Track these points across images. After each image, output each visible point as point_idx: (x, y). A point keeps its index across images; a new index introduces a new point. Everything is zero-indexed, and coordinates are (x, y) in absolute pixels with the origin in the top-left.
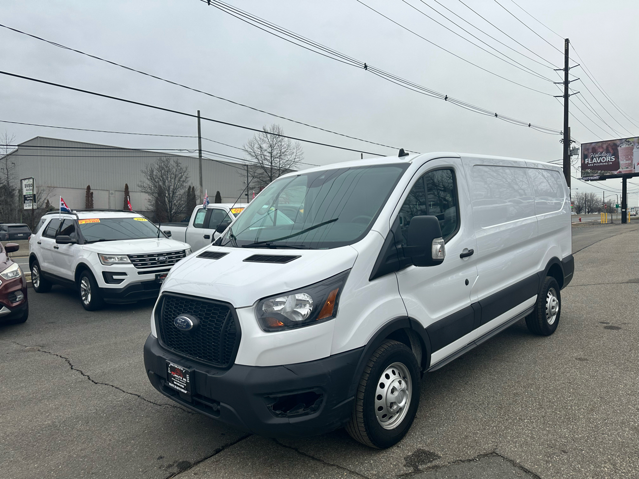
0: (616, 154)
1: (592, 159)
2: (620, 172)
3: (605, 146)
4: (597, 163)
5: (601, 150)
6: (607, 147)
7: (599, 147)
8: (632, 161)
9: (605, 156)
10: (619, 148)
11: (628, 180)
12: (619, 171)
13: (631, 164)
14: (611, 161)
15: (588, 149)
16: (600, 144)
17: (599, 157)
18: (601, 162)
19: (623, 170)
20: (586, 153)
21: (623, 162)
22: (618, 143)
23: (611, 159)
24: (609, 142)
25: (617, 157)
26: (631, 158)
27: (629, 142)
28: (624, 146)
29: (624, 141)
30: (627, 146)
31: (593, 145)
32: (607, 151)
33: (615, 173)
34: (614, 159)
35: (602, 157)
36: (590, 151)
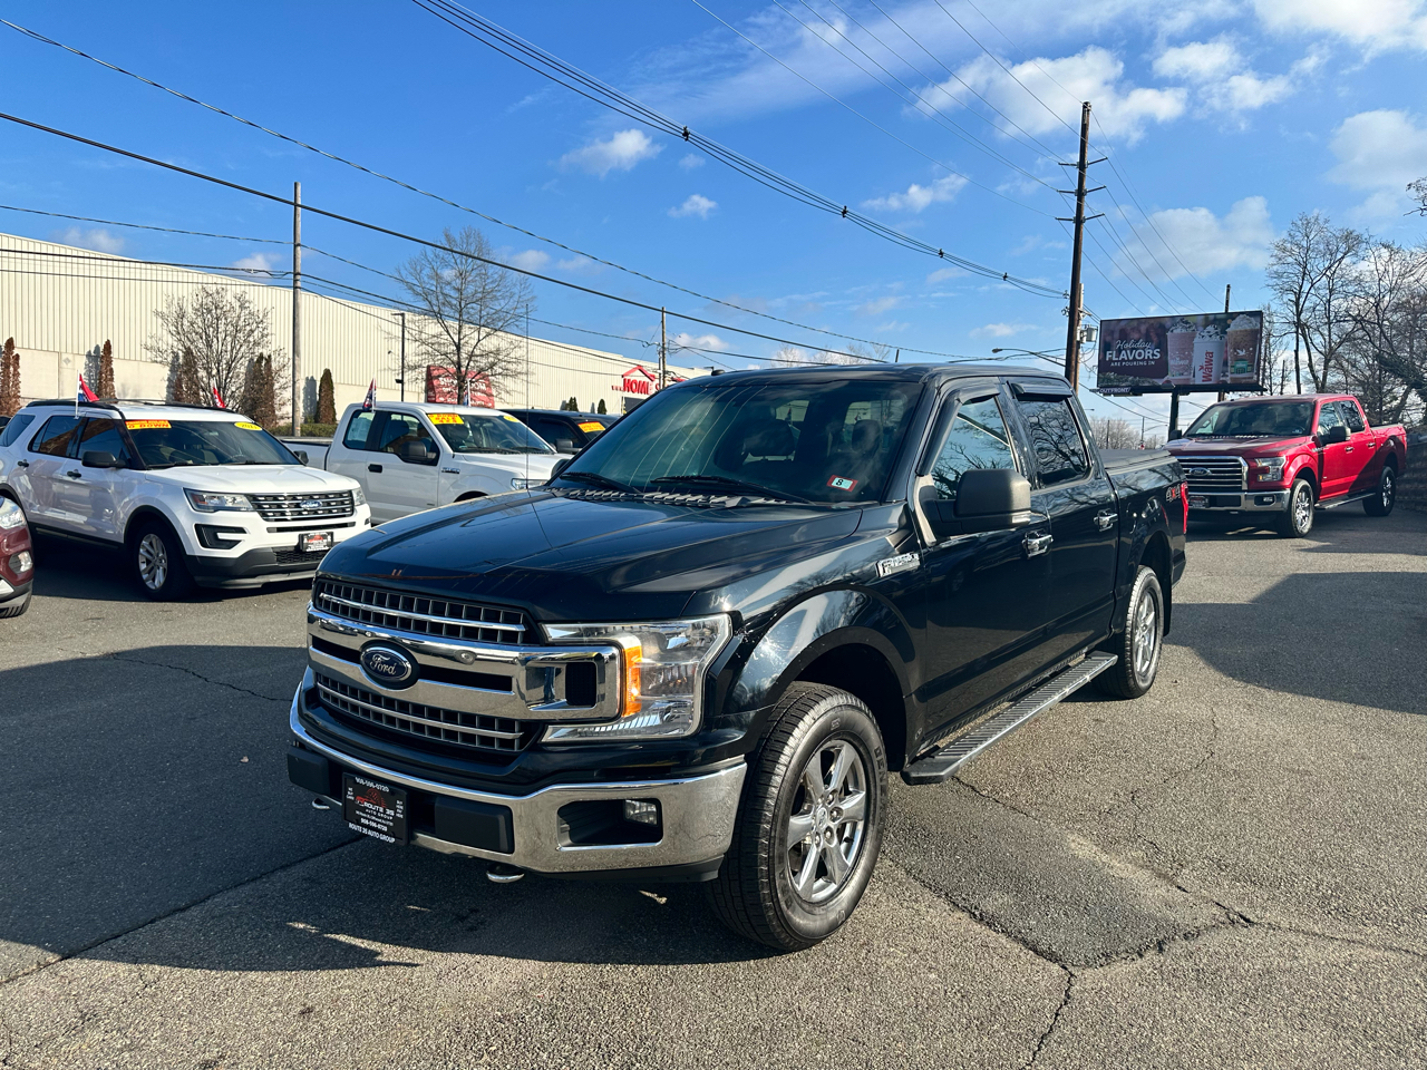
0: (1162, 346)
1: (1119, 351)
2: (1168, 382)
3: (1143, 328)
4: (1128, 360)
5: (1136, 336)
6: (1148, 331)
7: (1133, 329)
8: (1191, 361)
9: (1144, 349)
12: (1166, 379)
13: (1188, 368)
14: (1153, 360)
15: (1112, 332)
16: (1135, 323)
17: (1132, 350)
18: (1134, 359)
20: (1108, 339)
22: (1168, 324)
23: (1153, 355)
24: (1152, 321)
25: (1164, 352)
26: (1189, 355)
27: (1187, 323)
28: (1178, 331)
30: (1184, 331)
31: (1122, 324)
32: (1148, 339)
34: (1159, 355)
35: (1136, 349)
36: (1117, 335)
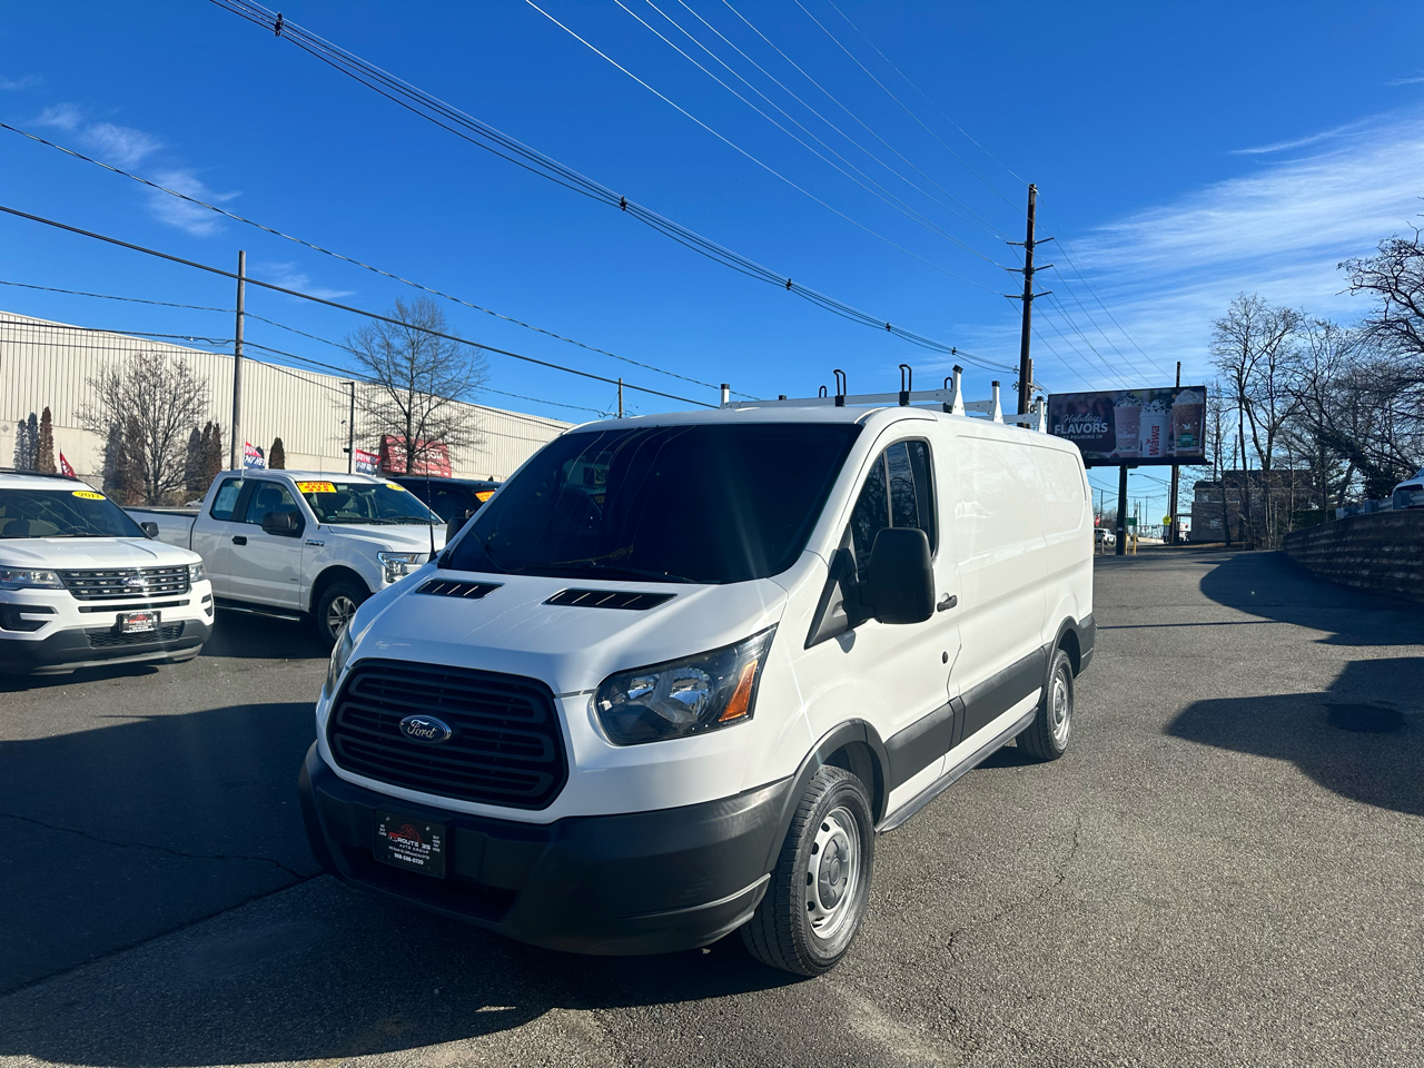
0: (1109, 419)
1: (1067, 425)
2: (1116, 455)
3: (1090, 402)
4: (1076, 434)
5: (1084, 410)
6: (1095, 405)
7: (1080, 403)
8: (1138, 435)
9: (1091, 423)
10: (1115, 408)
11: (1129, 471)
12: (1113, 452)
13: (1135, 441)
14: (1101, 433)
15: (1060, 407)
17: (1080, 423)
18: (1082, 433)
19: (1121, 450)
20: (1056, 413)
21: (1121, 436)
23: (1101, 428)
25: (1111, 425)
26: (1136, 428)
27: (1133, 397)
28: (1125, 405)
29: (1124, 394)
30: (1130, 405)
31: (1070, 398)
32: (1095, 413)
33: (1108, 455)
34: (1106, 429)
35: (1084, 423)
36: (1064, 409)
